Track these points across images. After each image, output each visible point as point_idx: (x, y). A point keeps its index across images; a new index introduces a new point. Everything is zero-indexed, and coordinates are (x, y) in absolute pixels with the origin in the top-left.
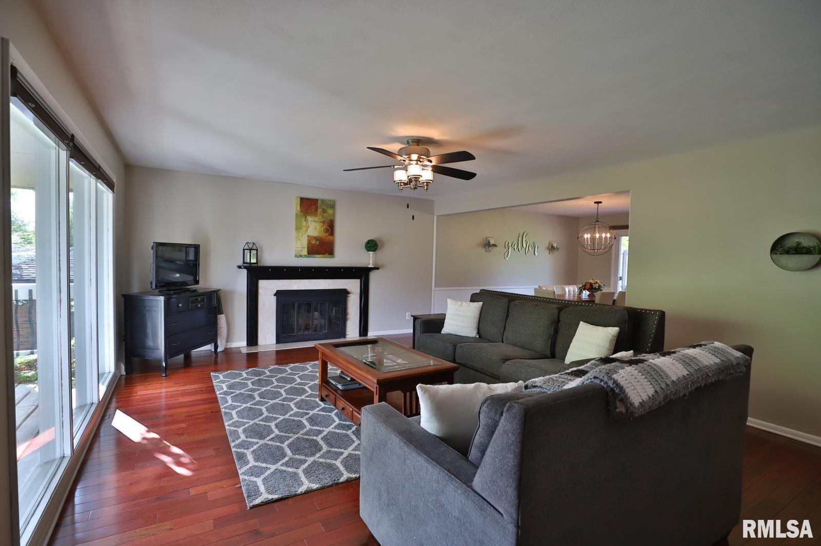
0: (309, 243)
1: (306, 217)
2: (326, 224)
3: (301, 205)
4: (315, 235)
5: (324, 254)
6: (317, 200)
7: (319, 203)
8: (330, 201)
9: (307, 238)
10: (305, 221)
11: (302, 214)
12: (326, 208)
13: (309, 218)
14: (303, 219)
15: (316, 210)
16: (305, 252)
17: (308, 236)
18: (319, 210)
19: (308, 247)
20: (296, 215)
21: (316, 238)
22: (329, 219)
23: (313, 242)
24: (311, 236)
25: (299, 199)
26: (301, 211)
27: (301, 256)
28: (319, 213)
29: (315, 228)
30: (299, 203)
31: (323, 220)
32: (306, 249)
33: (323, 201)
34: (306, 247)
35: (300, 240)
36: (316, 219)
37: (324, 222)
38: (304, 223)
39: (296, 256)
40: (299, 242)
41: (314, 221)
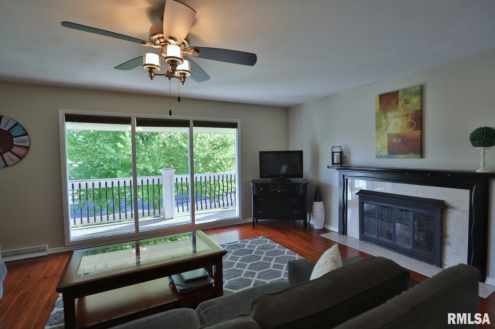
0: (390, 141)
1: (386, 114)
2: (410, 116)
3: (380, 102)
4: (396, 133)
5: (409, 154)
6: (398, 92)
7: (400, 94)
8: (414, 87)
9: (387, 136)
10: (385, 118)
11: (382, 112)
12: (409, 97)
13: (389, 115)
14: (383, 117)
15: (397, 103)
16: (385, 152)
17: (389, 135)
18: (401, 102)
19: (389, 147)
20: (376, 113)
21: (398, 136)
22: (414, 109)
23: (395, 140)
24: (392, 134)
25: (378, 97)
26: (380, 109)
27: (381, 157)
28: (400, 106)
29: (396, 124)
30: (378, 101)
31: (405, 113)
32: (387, 149)
33: (405, 91)
34: (387, 146)
35: (380, 140)
36: (397, 113)
37: (407, 115)
38: (384, 121)
39: (376, 157)
40: (379, 141)
41: (395, 117)
